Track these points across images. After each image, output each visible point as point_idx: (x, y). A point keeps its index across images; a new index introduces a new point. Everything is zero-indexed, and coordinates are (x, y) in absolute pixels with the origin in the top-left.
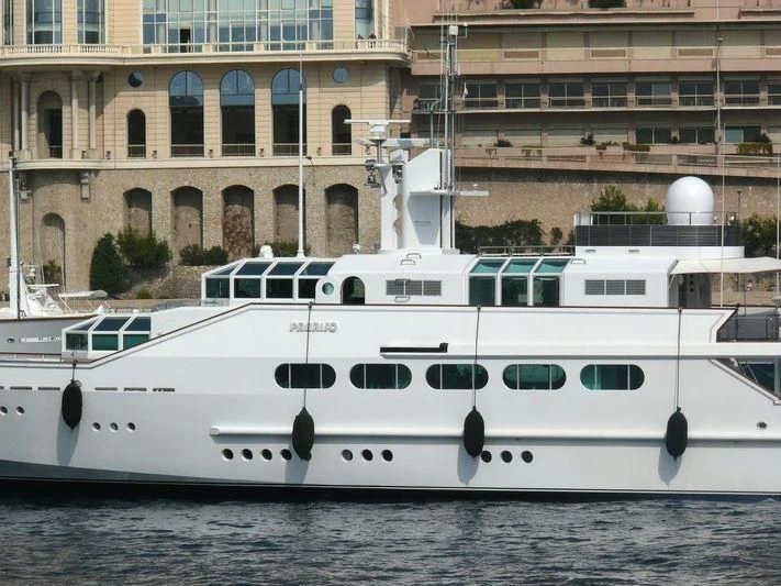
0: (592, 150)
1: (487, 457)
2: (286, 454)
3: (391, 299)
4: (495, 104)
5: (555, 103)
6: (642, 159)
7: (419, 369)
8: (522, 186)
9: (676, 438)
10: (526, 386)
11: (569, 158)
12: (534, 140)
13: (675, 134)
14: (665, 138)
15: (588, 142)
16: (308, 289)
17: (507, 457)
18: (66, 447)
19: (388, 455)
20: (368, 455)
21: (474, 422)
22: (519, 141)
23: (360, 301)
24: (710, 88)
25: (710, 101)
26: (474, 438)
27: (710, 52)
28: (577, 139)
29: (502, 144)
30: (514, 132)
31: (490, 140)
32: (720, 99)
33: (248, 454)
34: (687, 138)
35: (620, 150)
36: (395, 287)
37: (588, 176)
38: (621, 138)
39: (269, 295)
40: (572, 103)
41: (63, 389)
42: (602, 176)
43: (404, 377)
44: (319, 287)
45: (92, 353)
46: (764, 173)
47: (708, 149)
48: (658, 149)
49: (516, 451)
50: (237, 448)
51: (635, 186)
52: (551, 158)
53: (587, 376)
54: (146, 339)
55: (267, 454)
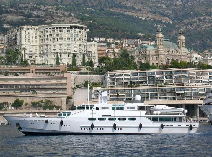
0: (15, 93)
1: (116, 129)
2: (90, 129)
3: (102, 109)
4: (3, 88)
5: (10, 88)
6: (21, 94)
7: (107, 118)
8: (6, 97)
9: (141, 127)
10: (121, 120)
11: (12, 94)
12: (7, 92)
13: (25, 91)
14: (24, 92)
15: (14, 92)
16: (91, 108)
17: (118, 129)
18: (60, 128)
19: (103, 129)
20: (100, 129)
21: (115, 125)
22: (6, 92)
23: (98, 110)
24: (29, 86)
25: (29, 87)
26: (115, 127)
27: (29, 81)
28: (13, 92)
29: (4, 92)
30: (5, 91)
31: (2, 92)
32: (30, 87)
33: (84, 129)
34: (26, 92)
35: (18, 93)
36: (103, 108)
37: (14, 96)
38: (18, 92)
39: (86, 109)
40: (12, 87)
41: (60, 121)
42: (16, 96)
43: (105, 119)
44: (93, 108)
45: (63, 117)
46: (36, 96)
47: (29, 93)
48: (23, 93)
49: (120, 128)
50: (83, 128)
51: (20, 97)
52: (10, 94)
53: (129, 119)
54: (70, 115)
55: (87, 129)
